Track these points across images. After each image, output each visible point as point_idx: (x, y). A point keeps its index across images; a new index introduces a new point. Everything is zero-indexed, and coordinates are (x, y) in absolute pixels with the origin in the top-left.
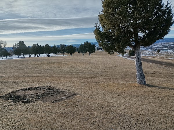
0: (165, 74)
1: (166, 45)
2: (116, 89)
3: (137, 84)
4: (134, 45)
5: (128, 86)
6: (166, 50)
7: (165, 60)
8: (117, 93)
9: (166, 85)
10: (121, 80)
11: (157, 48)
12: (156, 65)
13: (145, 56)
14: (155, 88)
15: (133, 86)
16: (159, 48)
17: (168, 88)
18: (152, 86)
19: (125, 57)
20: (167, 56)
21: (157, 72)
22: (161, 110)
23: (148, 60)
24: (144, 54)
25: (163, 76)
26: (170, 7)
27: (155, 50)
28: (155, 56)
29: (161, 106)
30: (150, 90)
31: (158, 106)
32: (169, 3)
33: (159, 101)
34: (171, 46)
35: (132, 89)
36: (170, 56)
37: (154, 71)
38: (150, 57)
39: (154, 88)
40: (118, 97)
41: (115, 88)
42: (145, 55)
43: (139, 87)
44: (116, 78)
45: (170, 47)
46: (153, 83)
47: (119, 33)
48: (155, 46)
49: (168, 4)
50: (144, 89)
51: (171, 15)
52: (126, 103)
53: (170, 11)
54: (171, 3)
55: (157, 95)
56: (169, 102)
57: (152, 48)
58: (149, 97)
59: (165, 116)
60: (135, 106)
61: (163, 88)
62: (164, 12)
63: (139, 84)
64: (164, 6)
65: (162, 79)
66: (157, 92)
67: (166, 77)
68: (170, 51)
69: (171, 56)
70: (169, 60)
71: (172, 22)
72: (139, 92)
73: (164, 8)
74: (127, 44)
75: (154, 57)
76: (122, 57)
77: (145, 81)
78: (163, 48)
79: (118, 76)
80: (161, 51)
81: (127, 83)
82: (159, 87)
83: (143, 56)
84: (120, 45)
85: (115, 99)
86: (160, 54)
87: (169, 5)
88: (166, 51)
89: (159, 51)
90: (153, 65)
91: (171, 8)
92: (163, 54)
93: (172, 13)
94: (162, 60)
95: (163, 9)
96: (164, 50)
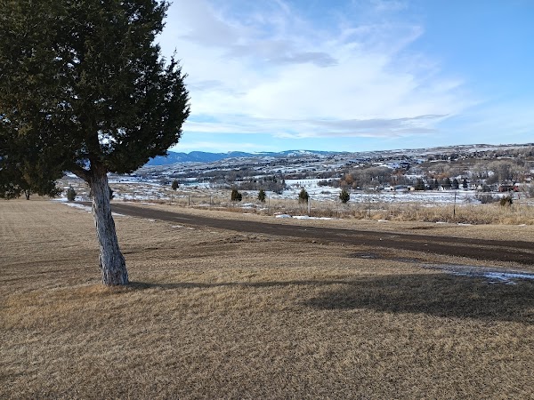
0: (185, 248)
1: (193, 168)
2: (32, 313)
3: (101, 286)
4: (87, 168)
5: (76, 296)
6: (193, 182)
7: (189, 210)
8: (32, 328)
9: (181, 278)
10: (54, 281)
11: (171, 176)
12: (166, 223)
13: (139, 201)
14: (152, 290)
15: (91, 295)
16: (176, 177)
17: (185, 285)
18: (147, 286)
19: (78, 206)
20: (195, 199)
21: (165, 242)
22: (159, 349)
23: (145, 210)
24: (138, 194)
25: (178, 254)
26: (178, 72)
27: (166, 183)
28: (168, 199)
29: (162, 338)
30: (137, 298)
31: (154, 342)
32: (175, 61)
33: (156, 326)
34: (204, 172)
35: (86, 305)
36: (202, 200)
37: (158, 240)
38: (151, 201)
39: (149, 290)
40: (35, 339)
41: (28, 312)
42: (139, 197)
43: (107, 294)
44: (37, 275)
45: (202, 175)
46: (151, 277)
47: (30, 128)
48: (165, 171)
49: (173, 65)
50: (121, 297)
51: (183, 93)
52: (60, 355)
53: (179, 82)
54: (180, 64)
55: (155, 308)
56: (183, 322)
57: (159, 178)
58: (132, 319)
59: (167, 365)
60: (86, 356)
61: (174, 288)
62: (165, 83)
63: (110, 284)
64: (165, 67)
65: (175, 262)
66: (155, 302)
67: (185, 255)
68: (203, 185)
69: (205, 199)
70: (200, 208)
71: (184, 111)
72: (106, 311)
73: (164, 73)
74: (63, 164)
75: (162, 203)
76: (69, 204)
77: (125, 275)
78: (185, 176)
79: (46, 268)
80: (182, 185)
81: (75, 287)
82: (163, 287)
83: (134, 201)
84: (37, 167)
85: (21, 351)
86: (179, 194)
87: (176, 66)
88: (194, 185)
89: (175, 186)
90: (159, 224)
91: (182, 75)
92: (185, 194)
93: (184, 90)
94: (181, 209)
95: (161, 76)
96: (188, 182)
